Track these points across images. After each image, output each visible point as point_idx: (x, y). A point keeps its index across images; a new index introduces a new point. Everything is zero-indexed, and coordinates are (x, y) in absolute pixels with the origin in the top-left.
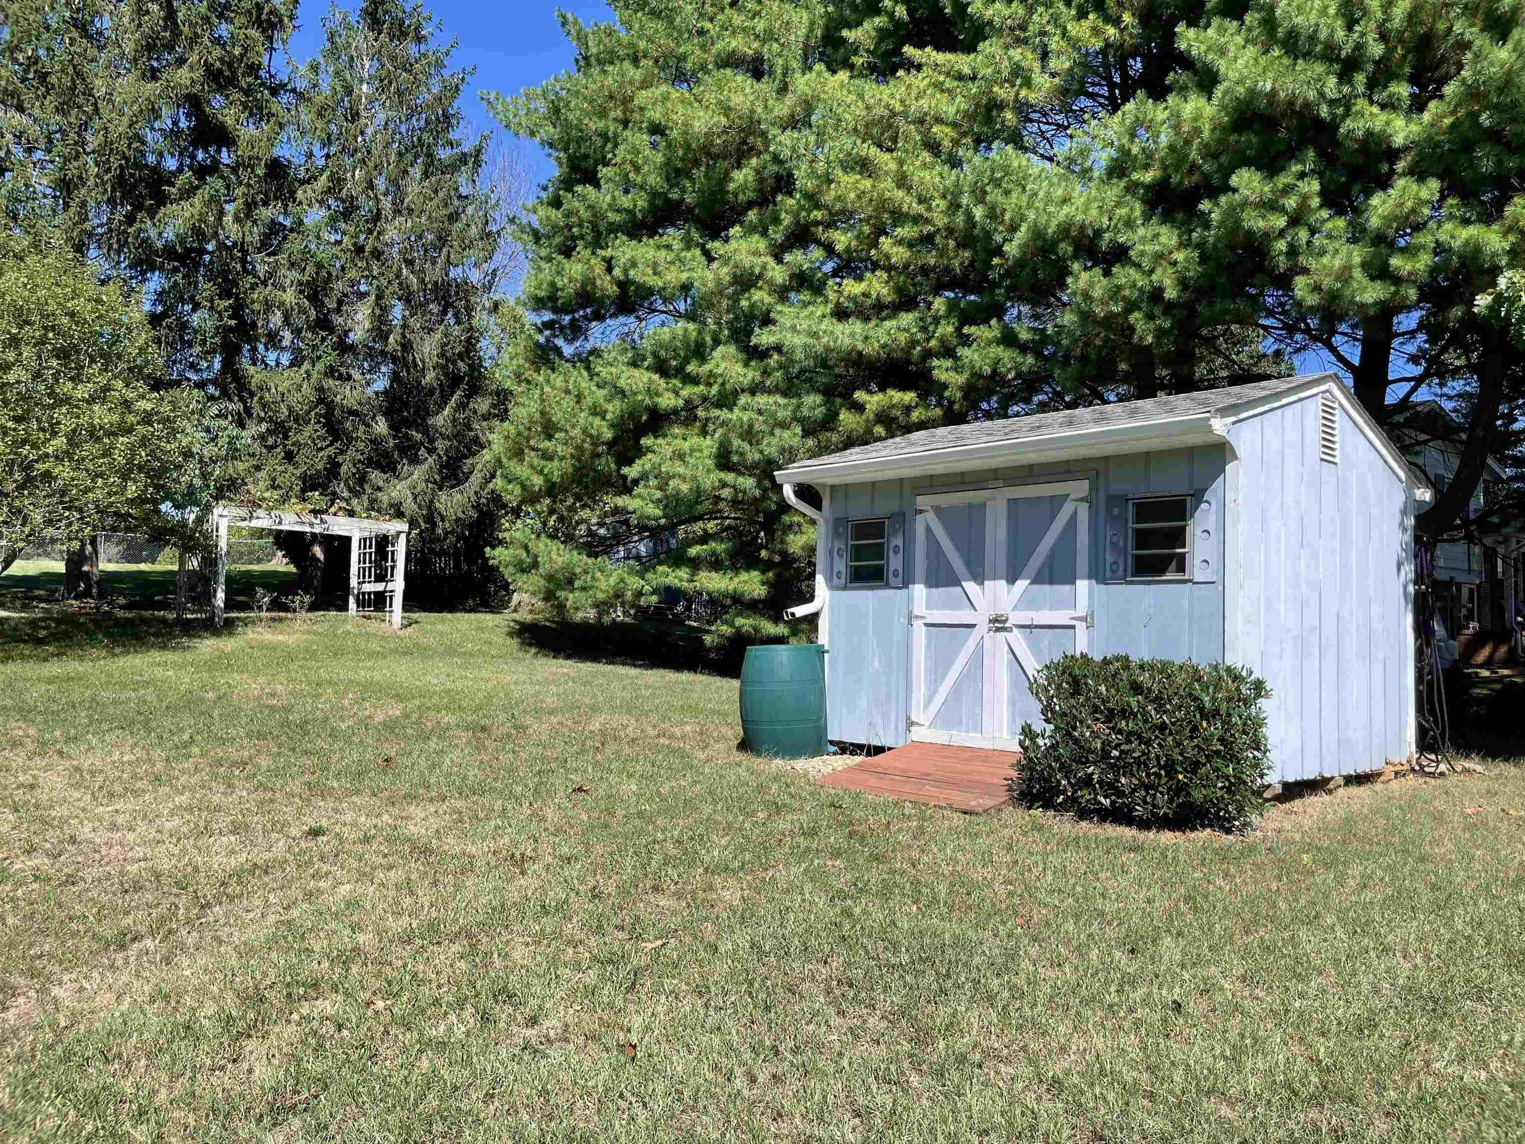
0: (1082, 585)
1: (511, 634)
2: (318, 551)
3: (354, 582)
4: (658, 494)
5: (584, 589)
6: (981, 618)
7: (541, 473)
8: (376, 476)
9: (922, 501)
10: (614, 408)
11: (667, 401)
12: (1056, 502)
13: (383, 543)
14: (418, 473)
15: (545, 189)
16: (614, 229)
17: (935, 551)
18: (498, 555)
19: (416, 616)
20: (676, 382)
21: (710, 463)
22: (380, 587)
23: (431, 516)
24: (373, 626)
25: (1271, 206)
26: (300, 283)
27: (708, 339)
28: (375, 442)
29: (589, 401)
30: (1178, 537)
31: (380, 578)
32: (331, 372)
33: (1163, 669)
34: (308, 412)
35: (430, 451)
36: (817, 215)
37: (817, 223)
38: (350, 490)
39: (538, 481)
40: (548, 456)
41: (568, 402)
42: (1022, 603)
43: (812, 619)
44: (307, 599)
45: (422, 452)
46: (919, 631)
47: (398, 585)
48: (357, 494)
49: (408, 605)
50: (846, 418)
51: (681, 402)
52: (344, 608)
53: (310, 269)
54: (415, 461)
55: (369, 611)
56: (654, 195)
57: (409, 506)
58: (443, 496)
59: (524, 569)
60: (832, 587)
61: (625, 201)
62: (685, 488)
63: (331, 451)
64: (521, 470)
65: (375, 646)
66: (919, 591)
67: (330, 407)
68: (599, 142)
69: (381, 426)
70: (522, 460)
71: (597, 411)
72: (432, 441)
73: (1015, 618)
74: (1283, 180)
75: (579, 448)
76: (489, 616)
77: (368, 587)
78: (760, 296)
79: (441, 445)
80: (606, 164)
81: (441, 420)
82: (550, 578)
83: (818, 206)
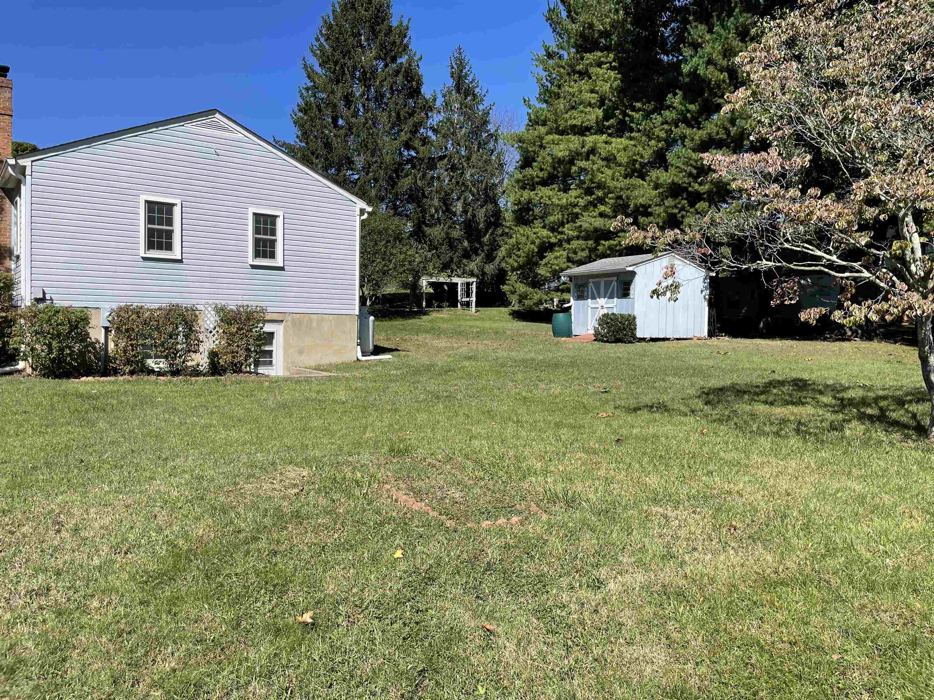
0: (615, 299)
1: (510, 314)
2: (446, 287)
3: (459, 298)
4: (550, 270)
5: (530, 299)
6: (599, 306)
7: (517, 261)
8: (465, 261)
9: (591, 280)
10: (537, 241)
11: (553, 240)
12: (612, 281)
13: (468, 284)
14: (479, 259)
15: (518, 162)
16: (538, 183)
17: (592, 292)
18: (505, 288)
19: (479, 309)
20: (556, 234)
21: (565, 260)
22: (468, 299)
23: (484, 274)
24: (466, 312)
25: (675, 206)
26: (440, 198)
27: (565, 220)
28: (465, 250)
29: (530, 239)
30: (629, 289)
31: (468, 296)
32: (450, 227)
33: (622, 316)
34: (443, 241)
35: (483, 251)
36: (593, 185)
37: (593, 188)
38: (457, 266)
39: (516, 264)
40: (519, 257)
41: (524, 239)
42: (606, 303)
43: (570, 308)
44: (447, 304)
45: (480, 252)
46: (590, 309)
47: (474, 299)
48: (459, 268)
49: (477, 306)
50: (600, 248)
51: (557, 240)
52: (457, 307)
53: (443, 193)
54: (477, 255)
55: (465, 307)
56: (549, 173)
57: (476, 271)
58: (487, 266)
59: (513, 293)
60: (574, 300)
61: (541, 175)
62: (557, 268)
63: (450, 254)
64: (511, 261)
65: (468, 318)
66: (589, 300)
67: (450, 239)
68: (532, 154)
69: (466, 244)
70: (511, 257)
71: (533, 243)
72: (482, 247)
73: (605, 306)
74: (677, 201)
75: (528, 254)
76: (503, 309)
77: (464, 300)
78: (576, 210)
79: (486, 248)
80: (535, 161)
81: (486, 239)
82: (520, 296)
83: (594, 183)
